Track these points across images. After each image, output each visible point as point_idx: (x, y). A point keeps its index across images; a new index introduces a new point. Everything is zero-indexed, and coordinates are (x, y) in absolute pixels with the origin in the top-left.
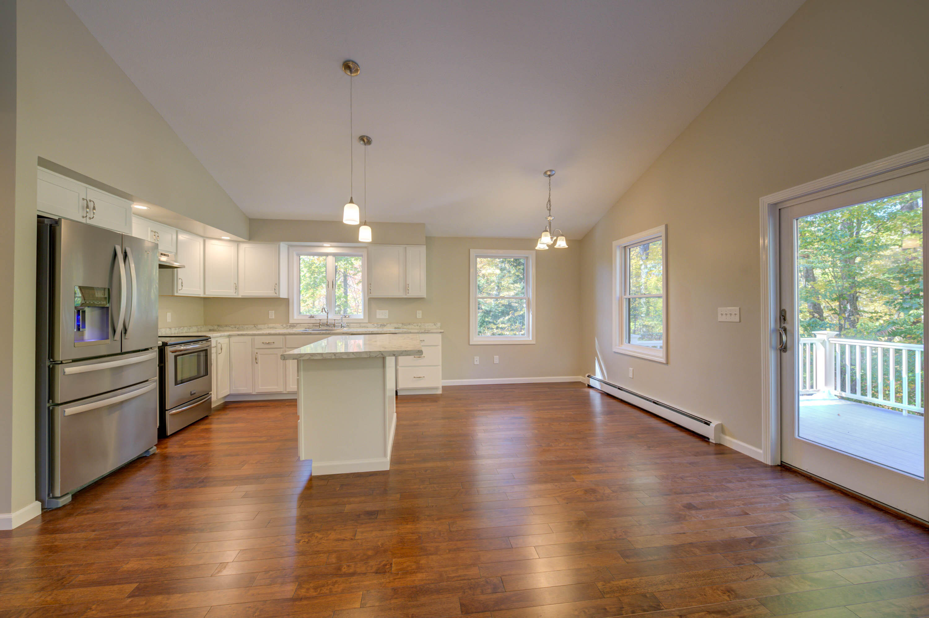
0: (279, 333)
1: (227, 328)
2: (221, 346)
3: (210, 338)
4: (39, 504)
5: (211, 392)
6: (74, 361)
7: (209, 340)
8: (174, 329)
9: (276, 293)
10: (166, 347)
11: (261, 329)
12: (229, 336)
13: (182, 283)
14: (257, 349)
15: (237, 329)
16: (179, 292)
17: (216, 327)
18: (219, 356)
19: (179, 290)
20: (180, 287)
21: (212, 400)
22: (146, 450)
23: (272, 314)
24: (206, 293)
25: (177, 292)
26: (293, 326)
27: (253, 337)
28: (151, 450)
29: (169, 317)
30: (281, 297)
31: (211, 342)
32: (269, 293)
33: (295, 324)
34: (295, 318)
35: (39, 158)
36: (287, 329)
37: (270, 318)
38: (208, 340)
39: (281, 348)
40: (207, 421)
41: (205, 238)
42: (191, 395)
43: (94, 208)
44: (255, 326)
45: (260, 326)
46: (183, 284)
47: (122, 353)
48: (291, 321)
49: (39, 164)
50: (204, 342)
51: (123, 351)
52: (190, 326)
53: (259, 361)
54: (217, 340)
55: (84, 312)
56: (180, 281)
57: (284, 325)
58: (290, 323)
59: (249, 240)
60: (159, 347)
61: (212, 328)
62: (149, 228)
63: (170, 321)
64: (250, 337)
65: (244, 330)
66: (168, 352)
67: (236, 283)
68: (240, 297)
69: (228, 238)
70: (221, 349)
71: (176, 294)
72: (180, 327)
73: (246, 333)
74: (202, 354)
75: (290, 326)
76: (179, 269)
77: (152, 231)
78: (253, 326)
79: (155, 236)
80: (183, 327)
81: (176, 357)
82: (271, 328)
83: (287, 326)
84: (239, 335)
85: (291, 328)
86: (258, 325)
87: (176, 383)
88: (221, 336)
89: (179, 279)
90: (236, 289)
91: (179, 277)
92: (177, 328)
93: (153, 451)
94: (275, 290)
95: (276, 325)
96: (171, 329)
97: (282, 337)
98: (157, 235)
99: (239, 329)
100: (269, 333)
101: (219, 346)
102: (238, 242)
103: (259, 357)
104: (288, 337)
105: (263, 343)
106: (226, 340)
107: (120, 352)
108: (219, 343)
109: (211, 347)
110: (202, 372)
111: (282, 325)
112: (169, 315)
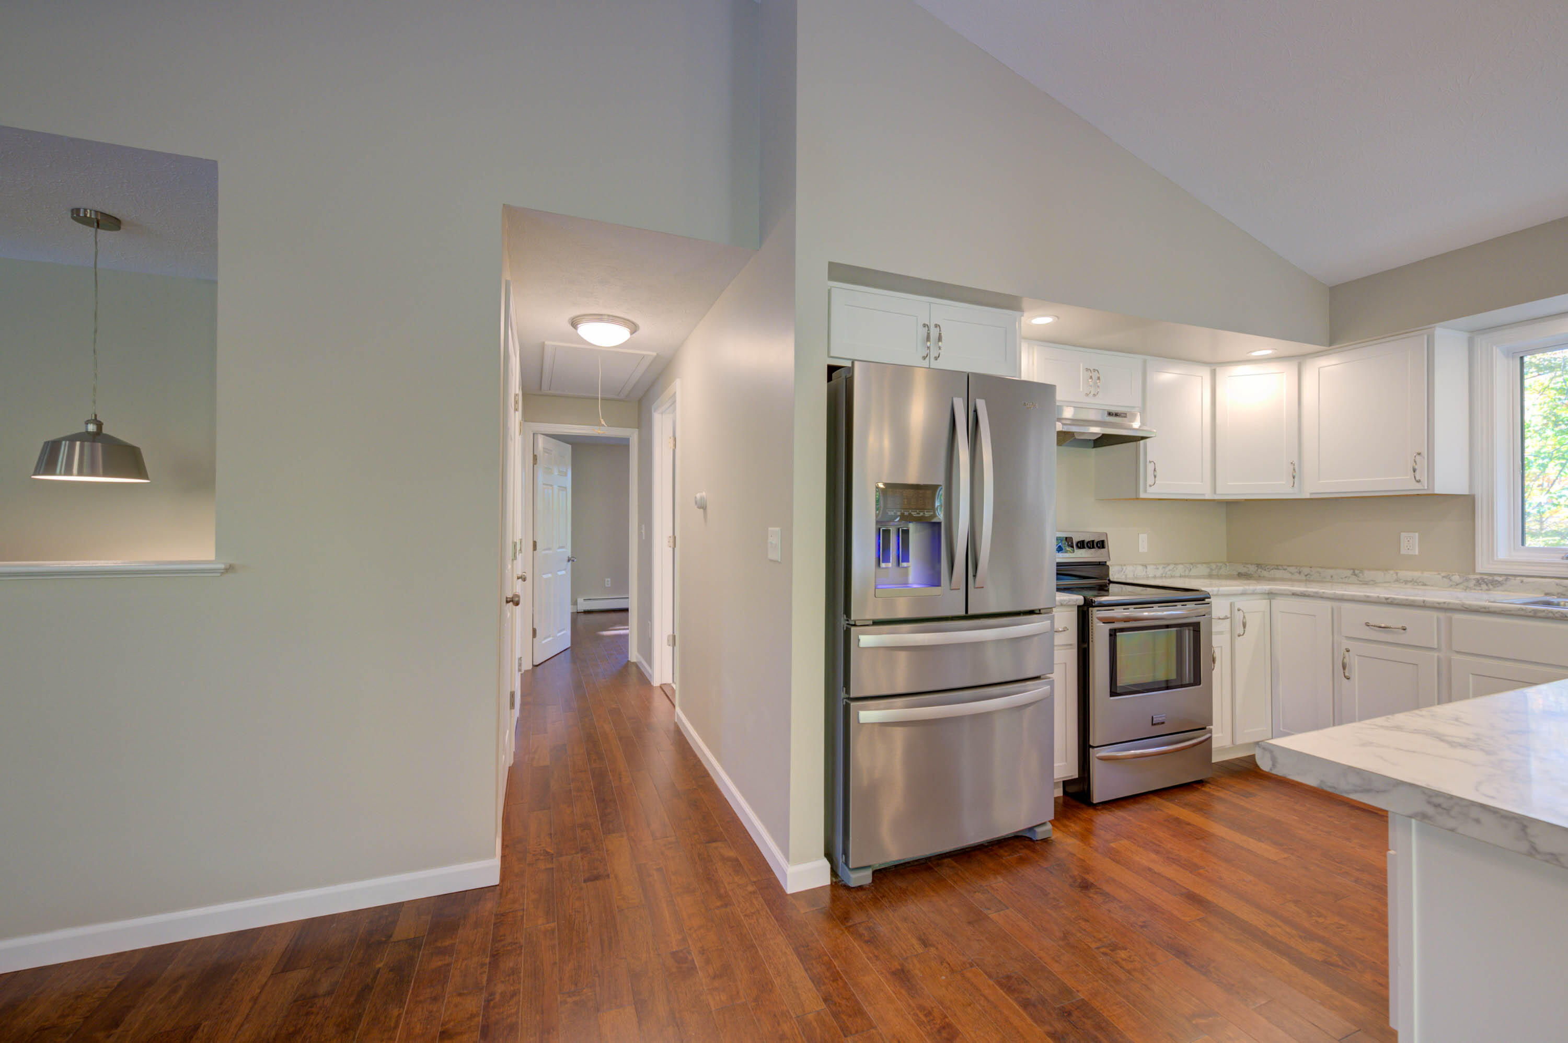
0: (1424, 601)
1: (1278, 574)
2: (1244, 617)
3: (1210, 598)
4: (825, 864)
5: (1211, 727)
6: (876, 623)
7: (1207, 600)
8: (1152, 567)
9: (1418, 481)
10: (1090, 609)
11: (1373, 583)
12: (1271, 595)
13: (1155, 470)
14: (1348, 638)
15: (1304, 578)
16: (1149, 490)
17: (1252, 569)
18: (1239, 641)
19: (1150, 486)
20: (1150, 480)
21: (1213, 746)
22: (1030, 826)
23: (1411, 543)
24: (1218, 492)
25: (1145, 491)
26: (1490, 582)
27: (1336, 604)
28: (1038, 830)
29: (1143, 542)
30: (1439, 489)
31: (1211, 606)
32: (1402, 482)
33: (1500, 575)
34: (1502, 553)
35: (832, 265)
36: (1466, 588)
37: (1403, 552)
38: (1203, 599)
39: (1432, 649)
40: (1194, 797)
41: (1214, 365)
42: (1153, 724)
43: (940, 339)
44: (1356, 573)
45: (1368, 575)
46: (1158, 474)
47: (967, 617)
48: (1483, 566)
49: (832, 277)
50: (1191, 605)
51: (970, 612)
52: (1192, 564)
53: (1355, 674)
54: (1234, 603)
55: (906, 532)
56: (1150, 467)
57: (1456, 578)
58: (1477, 571)
59: (1330, 345)
60: (1079, 607)
61: (1243, 570)
62: (1081, 365)
63: (1145, 550)
64: (1328, 604)
65: (1322, 581)
66: (1095, 621)
67: (1296, 462)
68: (1307, 496)
69: (1269, 352)
70: (1244, 625)
71: (1142, 495)
72: (1168, 565)
73: (1316, 593)
74: (1187, 634)
75: (1479, 583)
76: (1148, 440)
77: (1087, 370)
78: (1349, 572)
79: (1091, 377)
80: (1175, 564)
81: (1113, 634)
82: (1406, 582)
83: (1467, 580)
84: (1294, 594)
85: (1484, 587)
86: (1366, 572)
87: (1114, 692)
88: (1243, 594)
89: (1150, 462)
90: (1294, 477)
91: (1149, 458)
92: (1160, 567)
93: (1044, 832)
94: (1414, 471)
95: (1426, 574)
96: (1146, 567)
97: (1435, 615)
98: (1095, 375)
99: (1308, 579)
100: (1387, 599)
101: (1238, 617)
102: (1300, 360)
103: (1355, 663)
104: (1457, 616)
105: (1367, 625)
106: (1263, 604)
107: (963, 613)
108: (1239, 610)
109: (1211, 618)
110: (1188, 676)
111: (1448, 577)
112: (1143, 538)
